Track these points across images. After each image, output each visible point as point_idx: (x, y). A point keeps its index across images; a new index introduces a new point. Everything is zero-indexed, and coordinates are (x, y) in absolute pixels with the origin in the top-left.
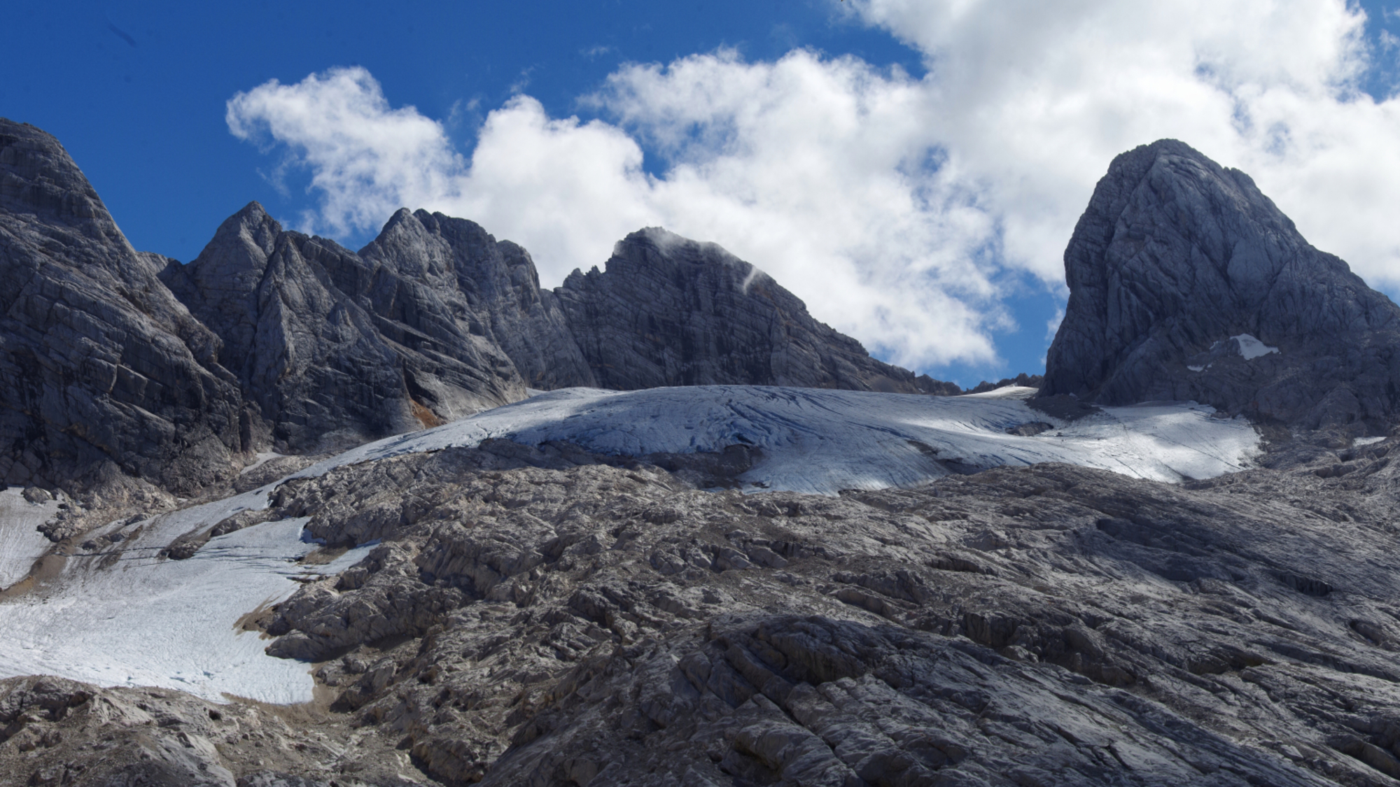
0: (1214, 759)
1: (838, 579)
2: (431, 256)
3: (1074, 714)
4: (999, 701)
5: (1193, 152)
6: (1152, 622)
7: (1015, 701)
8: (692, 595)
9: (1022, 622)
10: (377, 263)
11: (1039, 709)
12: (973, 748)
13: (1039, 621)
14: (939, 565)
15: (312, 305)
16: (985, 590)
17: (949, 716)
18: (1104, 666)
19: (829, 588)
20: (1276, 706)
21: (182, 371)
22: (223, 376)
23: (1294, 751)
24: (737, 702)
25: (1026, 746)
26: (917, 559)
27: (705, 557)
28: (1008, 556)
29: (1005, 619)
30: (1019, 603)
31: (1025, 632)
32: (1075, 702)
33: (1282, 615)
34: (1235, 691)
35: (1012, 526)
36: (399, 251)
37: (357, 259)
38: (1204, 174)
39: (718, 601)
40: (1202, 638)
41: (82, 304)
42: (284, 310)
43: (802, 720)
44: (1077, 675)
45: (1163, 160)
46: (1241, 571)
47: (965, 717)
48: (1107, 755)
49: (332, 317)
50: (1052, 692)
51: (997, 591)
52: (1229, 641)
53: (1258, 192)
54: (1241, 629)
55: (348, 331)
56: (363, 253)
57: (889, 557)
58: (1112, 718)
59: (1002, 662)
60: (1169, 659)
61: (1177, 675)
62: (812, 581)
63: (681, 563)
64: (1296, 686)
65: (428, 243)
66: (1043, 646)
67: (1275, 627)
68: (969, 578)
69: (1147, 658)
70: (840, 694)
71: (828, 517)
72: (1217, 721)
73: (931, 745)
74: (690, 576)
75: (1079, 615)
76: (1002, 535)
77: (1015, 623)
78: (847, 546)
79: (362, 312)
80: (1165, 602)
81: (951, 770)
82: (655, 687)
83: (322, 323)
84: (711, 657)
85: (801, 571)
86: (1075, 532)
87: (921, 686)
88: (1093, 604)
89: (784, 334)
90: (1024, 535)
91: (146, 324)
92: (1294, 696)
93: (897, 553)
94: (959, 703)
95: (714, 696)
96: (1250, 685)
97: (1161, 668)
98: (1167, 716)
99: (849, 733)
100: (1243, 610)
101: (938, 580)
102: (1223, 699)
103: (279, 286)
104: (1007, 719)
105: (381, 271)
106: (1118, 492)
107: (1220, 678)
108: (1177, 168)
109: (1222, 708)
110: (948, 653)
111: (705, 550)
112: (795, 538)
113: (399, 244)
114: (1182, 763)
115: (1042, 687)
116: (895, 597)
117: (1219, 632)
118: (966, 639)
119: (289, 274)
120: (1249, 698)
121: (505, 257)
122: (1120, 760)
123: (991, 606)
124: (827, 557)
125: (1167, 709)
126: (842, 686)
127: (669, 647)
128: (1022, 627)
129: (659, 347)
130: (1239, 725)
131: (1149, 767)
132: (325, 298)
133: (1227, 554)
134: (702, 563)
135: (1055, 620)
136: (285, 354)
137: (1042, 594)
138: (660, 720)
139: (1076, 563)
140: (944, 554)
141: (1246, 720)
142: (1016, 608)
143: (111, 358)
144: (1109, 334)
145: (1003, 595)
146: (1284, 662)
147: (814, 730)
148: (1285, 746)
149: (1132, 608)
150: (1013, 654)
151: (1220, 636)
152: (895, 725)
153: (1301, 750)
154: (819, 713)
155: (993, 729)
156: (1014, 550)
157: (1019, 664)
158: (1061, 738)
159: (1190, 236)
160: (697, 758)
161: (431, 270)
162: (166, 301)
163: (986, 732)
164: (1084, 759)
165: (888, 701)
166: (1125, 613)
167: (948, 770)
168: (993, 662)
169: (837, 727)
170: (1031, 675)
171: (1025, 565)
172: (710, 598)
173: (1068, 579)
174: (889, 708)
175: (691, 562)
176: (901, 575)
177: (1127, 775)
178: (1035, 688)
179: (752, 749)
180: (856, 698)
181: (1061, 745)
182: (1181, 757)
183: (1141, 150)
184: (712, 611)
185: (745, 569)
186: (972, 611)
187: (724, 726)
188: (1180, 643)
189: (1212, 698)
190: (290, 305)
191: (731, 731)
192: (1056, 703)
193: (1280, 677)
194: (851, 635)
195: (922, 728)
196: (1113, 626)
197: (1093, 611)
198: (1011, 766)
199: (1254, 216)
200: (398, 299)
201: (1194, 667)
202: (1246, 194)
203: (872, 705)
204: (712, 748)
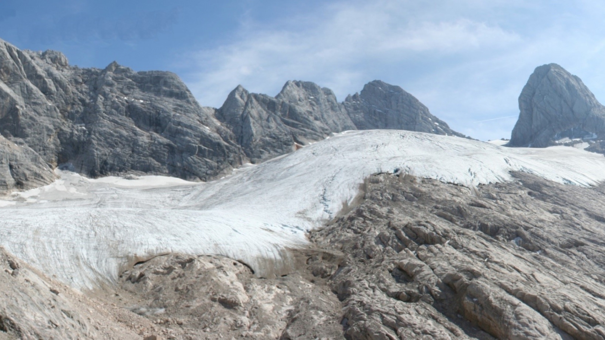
0: (568, 279)
1: (436, 208)
2: (299, 95)
3: (520, 262)
4: (493, 256)
5: (562, 69)
6: (547, 229)
7: (499, 256)
8: (384, 210)
9: (501, 227)
10: (281, 100)
11: (507, 260)
12: (483, 273)
13: (507, 227)
14: (472, 205)
15: (261, 117)
16: (488, 215)
17: (475, 261)
18: (530, 245)
19: (432, 211)
20: (589, 260)
21: (219, 144)
22: (232, 145)
23: (595, 277)
24: (399, 250)
25: (503, 273)
26: (464, 202)
27: (389, 197)
28: (496, 203)
29: (495, 226)
30: (500, 220)
31: (502, 231)
32: (520, 257)
33: (591, 228)
34: (575, 255)
35: (498, 192)
36: (288, 95)
37: (275, 100)
38: (566, 76)
39: (392, 213)
40: (564, 236)
41: (186, 126)
42: (251, 120)
43: (422, 259)
44: (520, 247)
45: (552, 70)
46: (577, 212)
47: (481, 261)
48: (531, 277)
49: (268, 120)
50: (512, 253)
51: (492, 215)
52: (574, 237)
53: (583, 84)
54: (577, 233)
55: (273, 125)
56: (277, 97)
57: (455, 201)
58: (533, 264)
59: (494, 242)
60: (553, 243)
61: (556, 249)
62: (427, 207)
63: (381, 198)
64: (596, 254)
65: (298, 91)
66: (509, 236)
67: (588, 233)
68: (482, 210)
69: (545, 243)
70: (436, 250)
71: (433, 185)
72: (569, 266)
73: (468, 271)
74: (384, 203)
75: (521, 226)
76: (495, 195)
77: (499, 228)
78: (440, 196)
79: (278, 118)
80: (551, 222)
81: (476, 281)
82: (369, 243)
83: (264, 123)
84: (390, 233)
85: (423, 204)
86: (520, 196)
87: (465, 249)
88: (526, 222)
89: (420, 119)
90: (502, 195)
91: (207, 130)
92: (595, 257)
93: (458, 200)
94: (479, 256)
95: (390, 248)
96: (580, 253)
97: (549, 246)
98: (552, 263)
99: (439, 265)
100: (578, 226)
101: (472, 210)
102: (571, 258)
103: (249, 112)
104: (496, 263)
105: (283, 102)
106: (535, 182)
107: (570, 250)
108: (557, 73)
109: (571, 261)
110: (474, 237)
111: (389, 194)
112: (421, 192)
113: (288, 93)
114: (557, 281)
115: (508, 251)
116: (457, 215)
117: (570, 234)
118: (481, 232)
119: (252, 108)
120: (580, 258)
121: (325, 93)
122: (536, 279)
123: (490, 221)
124: (432, 199)
125: (552, 262)
126: (436, 247)
127: (375, 228)
128: (501, 229)
129: (376, 121)
130: (577, 267)
131: (545, 282)
132: (265, 114)
133: (572, 206)
134: (388, 199)
135: (513, 227)
136: (252, 135)
137: (508, 217)
138: (371, 255)
139: (520, 207)
140: (474, 201)
141: (579, 265)
142: (499, 222)
143: (195, 143)
144: (533, 127)
145: (495, 217)
146: (591, 244)
147: (426, 263)
148: (592, 275)
149: (540, 224)
150: (497, 239)
151: (570, 235)
152: (455, 263)
153: (598, 276)
154: (428, 257)
155: (491, 266)
156: (499, 201)
157: (500, 242)
158: (515, 271)
159: (561, 96)
160: (383, 270)
161: (300, 100)
162: (213, 122)
163: (488, 267)
164: (523, 279)
165: (453, 254)
166: (537, 225)
167: (475, 281)
168: (491, 241)
169: (434, 262)
170: (504, 247)
171: (503, 207)
172: (390, 212)
173: (518, 213)
174: (453, 256)
175: (384, 198)
176: (459, 208)
177: (539, 284)
178: (506, 252)
179: (404, 268)
180: (442, 252)
181: (515, 273)
182: (557, 278)
183: (545, 66)
184: (391, 217)
185: (404, 202)
186: (483, 222)
187: (394, 259)
188: (557, 237)
189: (568, 257)
190: (253, 117)
191: (397, 261)
192: (513, 257)
193: (590, 250)
194: (441, 228)
195: (465, 264)
196: (533, 230)
197: (526, 224)
198: (497, 280)
199: (582, 91)
200: (289, 111)
201: (562, 246)
202: (579, 84)
203: (447, 255)
204: (389, 267)
